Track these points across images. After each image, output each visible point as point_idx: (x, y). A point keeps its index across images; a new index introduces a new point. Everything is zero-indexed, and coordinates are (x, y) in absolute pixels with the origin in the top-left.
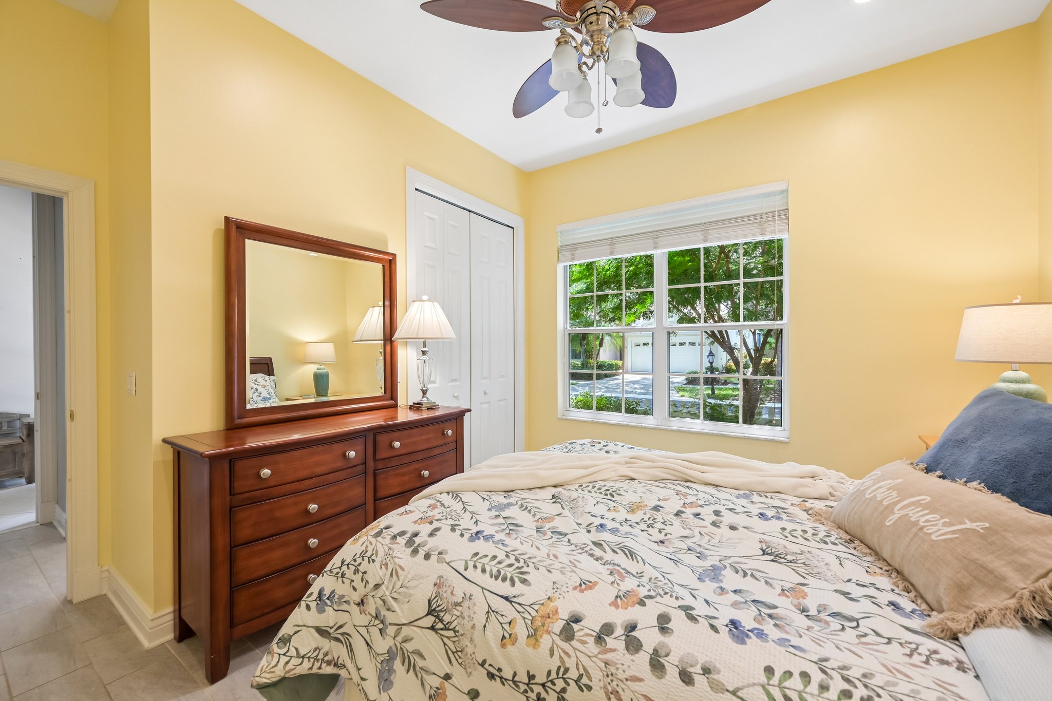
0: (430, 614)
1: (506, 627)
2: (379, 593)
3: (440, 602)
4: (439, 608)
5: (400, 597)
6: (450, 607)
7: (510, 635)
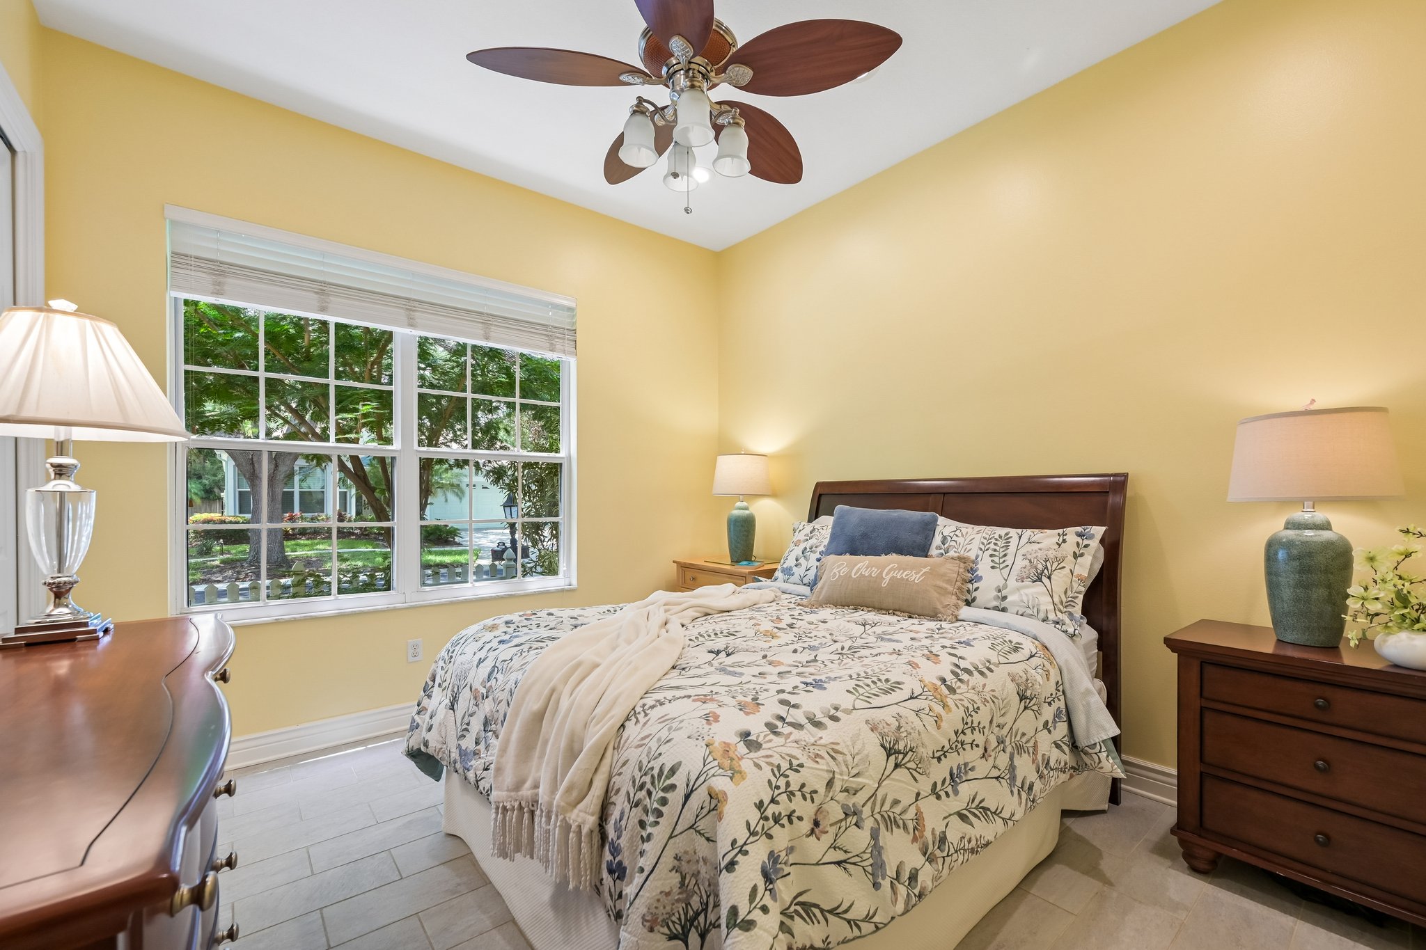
0: (890, 756)
1: (931, 714)
2: (838, 785)
3: (888, 739)
4: (892, 744)
5: (860, 767)
6: (897, 735)
7: (937, 716)
